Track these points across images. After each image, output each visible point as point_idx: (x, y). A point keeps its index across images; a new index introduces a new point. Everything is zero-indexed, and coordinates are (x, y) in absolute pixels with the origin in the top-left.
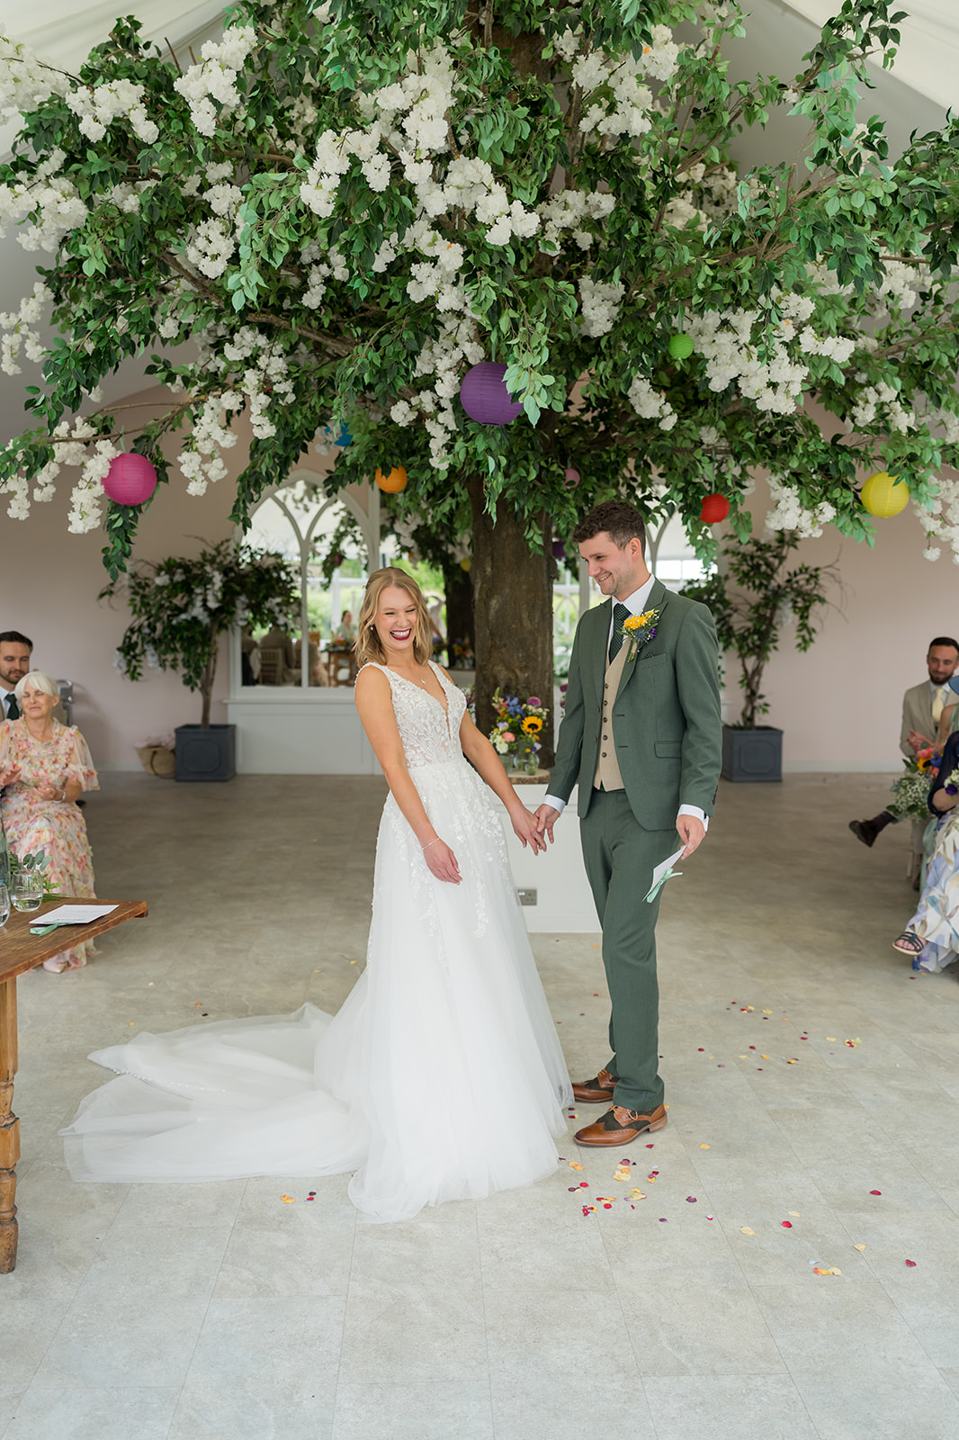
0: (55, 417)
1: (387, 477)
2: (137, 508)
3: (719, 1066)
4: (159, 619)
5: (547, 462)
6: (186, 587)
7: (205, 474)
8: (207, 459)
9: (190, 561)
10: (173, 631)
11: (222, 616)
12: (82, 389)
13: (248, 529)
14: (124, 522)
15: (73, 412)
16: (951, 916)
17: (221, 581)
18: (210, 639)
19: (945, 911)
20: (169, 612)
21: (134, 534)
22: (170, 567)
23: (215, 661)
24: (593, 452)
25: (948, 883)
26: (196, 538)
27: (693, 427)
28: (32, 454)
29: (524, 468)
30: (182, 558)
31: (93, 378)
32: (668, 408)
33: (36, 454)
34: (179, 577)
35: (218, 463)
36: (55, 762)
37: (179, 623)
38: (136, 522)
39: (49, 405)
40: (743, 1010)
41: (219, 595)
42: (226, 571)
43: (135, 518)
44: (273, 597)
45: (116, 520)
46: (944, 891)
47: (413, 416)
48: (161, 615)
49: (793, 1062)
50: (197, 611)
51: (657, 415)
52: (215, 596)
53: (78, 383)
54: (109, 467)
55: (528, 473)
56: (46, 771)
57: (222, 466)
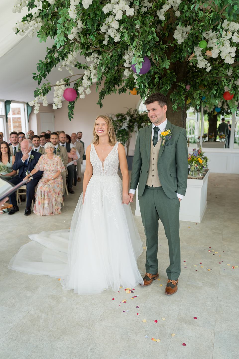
0: (40, 80)
2: (74, 102)
4: (117, 129)
6: (121, 121)
7: (85, 92)
8: (86, 89)
9: (124, 114)
10: (119, 132)
11: (130, 127)
12: (46, 72)
14: (71, 106)
15: (44, 79)
17: (129, 119)
18: (128, 134)
20: (119, 127)
22: (118, 116)
23: (130, 140)
26: (126, 108)
28: (44, 90)
30: (122, 113)
31: (49, 69)
33: (45, 90)
34: (120, 118)
35: (88, 89)
36: (53, 165)
37: (121, 130)
38: (74, 105)
39: (38, 77)
40: (209, 251)
41: (128, 123)
42: (132, 116)
43: (74, 104)
44: (143, 123)
45: (70, 105)
48: (117, 128)
50: (123, 127)
51: (204, 67)
52: (127, 123)
53: (45, 71)
54: (63, 92)
56: (51, 167)
57: (89, 90)
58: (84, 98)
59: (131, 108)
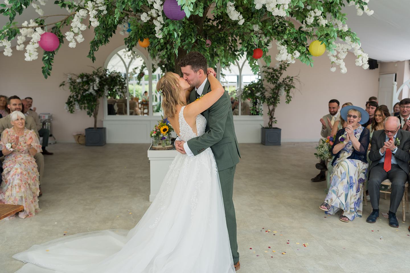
0: (12, 16)
1: (142, 42)
2: (53, 53)
3: (257, 256)
4: (79, 93)
5: (200, 37)
6: (87, 83)
7: (76, 40)
8: (76, 34)
9: (89, 74)
10: (84, 97)
11: (100, 92)
12: (23, 5)
13: (94, 61)
14: (49, 58)
15: (20, 14)
16: (340, 196)
17: (99, 81)
18: (96, 100)
19: (338, 195)
20: (83, 91)
21: (53, 62)
22: (82, 76)
23: (98, 107)
24: (216, 34)
25: (339, 185)
26: (92, 67)
27: (250, 25)
28: (10, 32)
29: (190, 38)
30: (86, 73)
31: (27, 2)
32: (241, 17)
33: (12, 32)
34: (85, 79)
35: (80, 36)
36: (25, 143)
37: (86, 95)
38: (53, 57)
39: (10, 11)
40: (266, 231)
41: (98, 85)
42: (101, 77)
43: (53, 56)
44: (117, 86)
45: (46, 57)
46: (337, 188)
47: (149, 18)
48: (80, 92)
49: (284, 253)
50: (91, 90)
51: (237, 19)
52: (97, 86)
53: (21, 4)
54: (40, 37)
55: (192, 40)
56: (22, 146)
57: (82, 37)
58: (74, 47)
59: (100, 67)
